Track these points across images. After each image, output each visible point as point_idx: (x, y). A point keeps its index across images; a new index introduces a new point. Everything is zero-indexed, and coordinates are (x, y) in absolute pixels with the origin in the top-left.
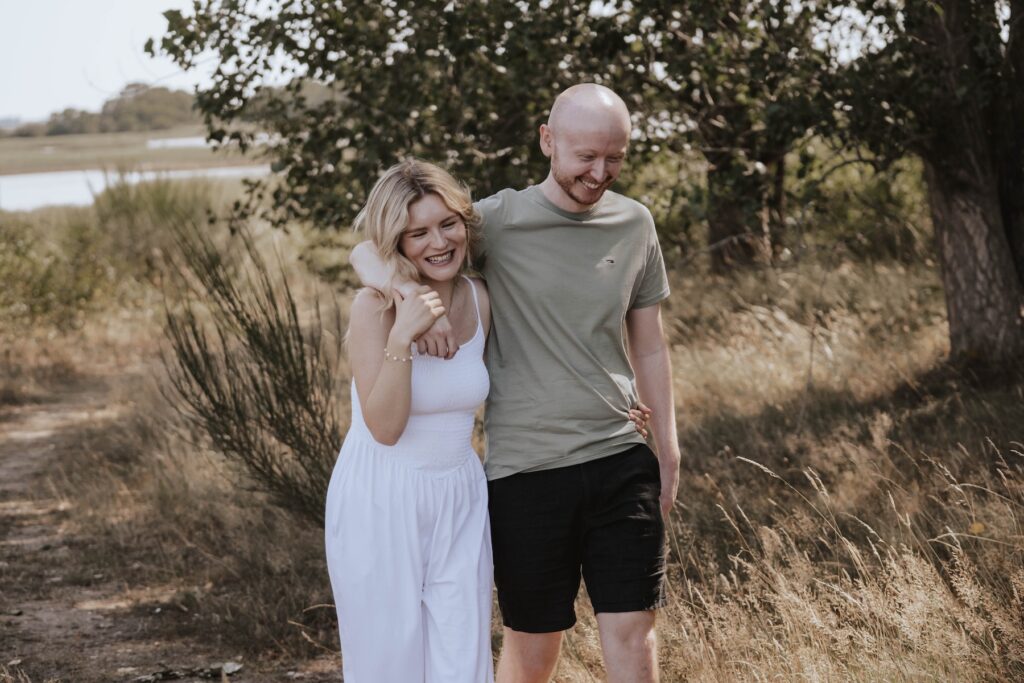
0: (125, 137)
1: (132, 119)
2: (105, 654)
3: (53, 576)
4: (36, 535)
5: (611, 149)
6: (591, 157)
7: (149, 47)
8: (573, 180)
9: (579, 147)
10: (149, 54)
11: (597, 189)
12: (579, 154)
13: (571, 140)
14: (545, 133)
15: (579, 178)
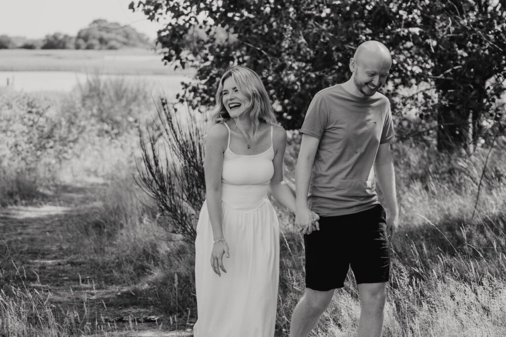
0: (90, 53)
1: (95, 42)
2: (93, 311)
3: (64, 277)
4: (52, 259)
5: (383, 71)
6: (373, 75)
7: (131, 6)
8: (364, 84)
9: (369, 70)
10: (132, 10)
11: (374, 89)
12: (368, 73)
13: (365, 67)
14: (352, 62)
15: (367, 84)
